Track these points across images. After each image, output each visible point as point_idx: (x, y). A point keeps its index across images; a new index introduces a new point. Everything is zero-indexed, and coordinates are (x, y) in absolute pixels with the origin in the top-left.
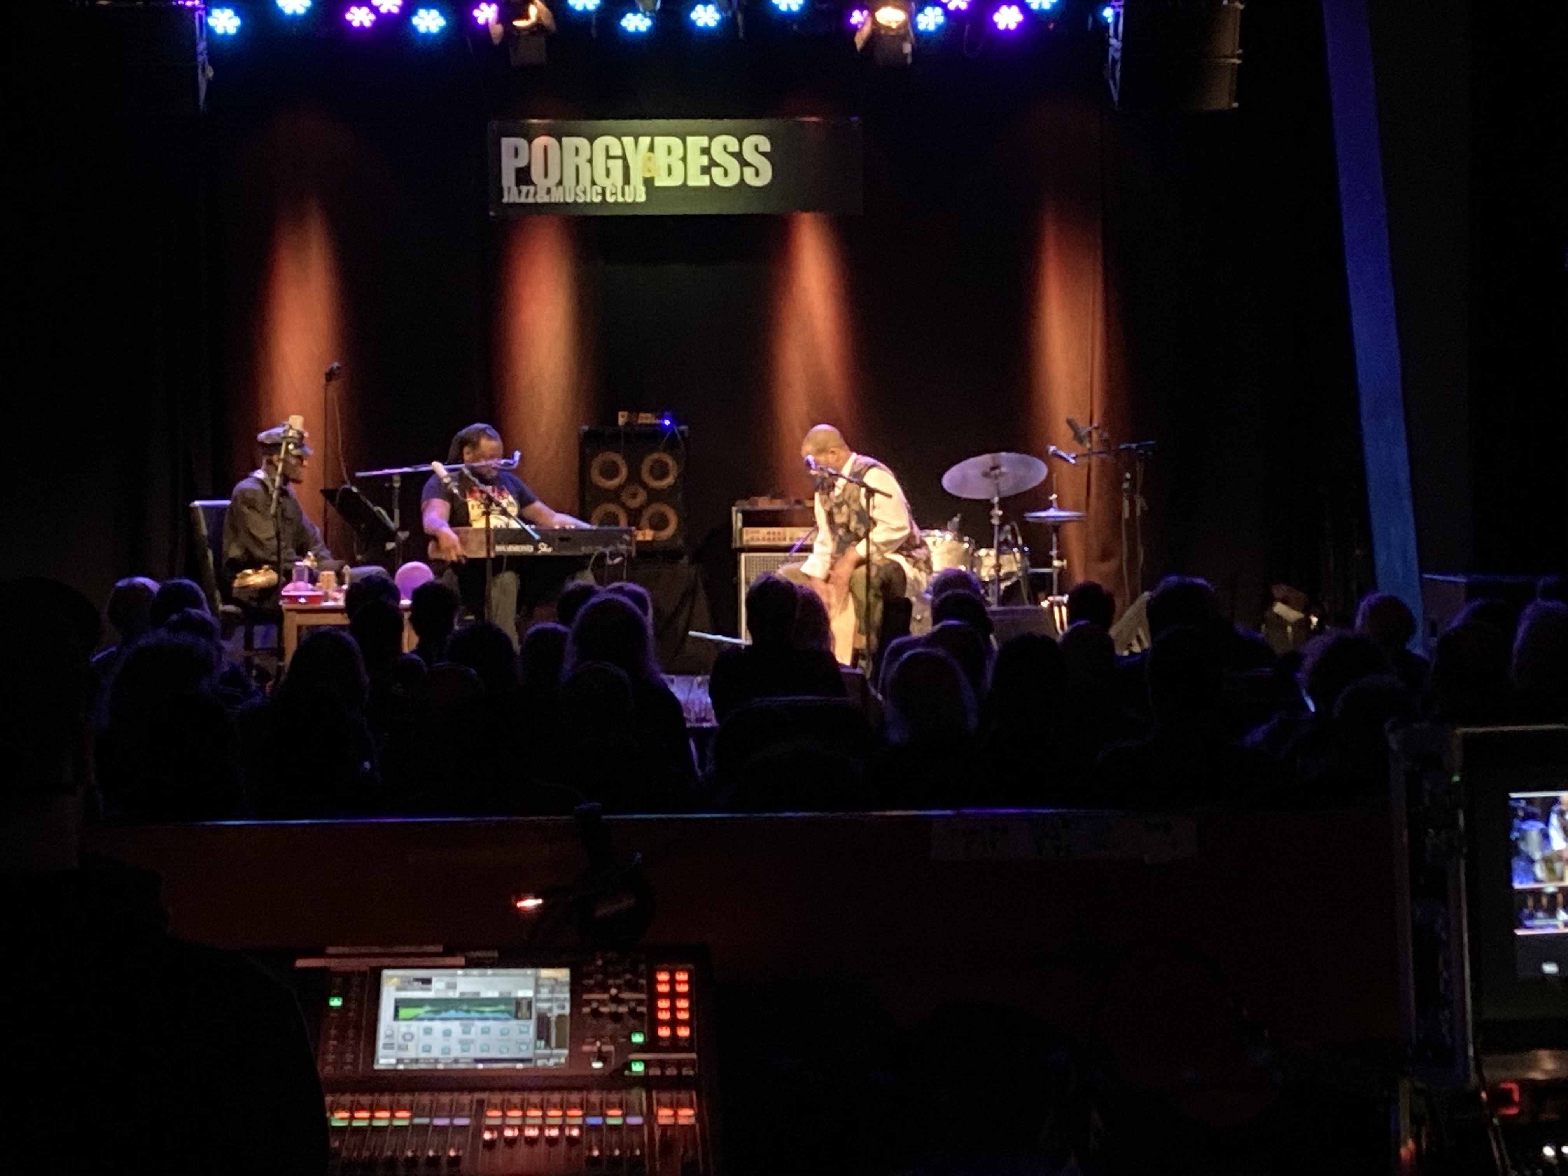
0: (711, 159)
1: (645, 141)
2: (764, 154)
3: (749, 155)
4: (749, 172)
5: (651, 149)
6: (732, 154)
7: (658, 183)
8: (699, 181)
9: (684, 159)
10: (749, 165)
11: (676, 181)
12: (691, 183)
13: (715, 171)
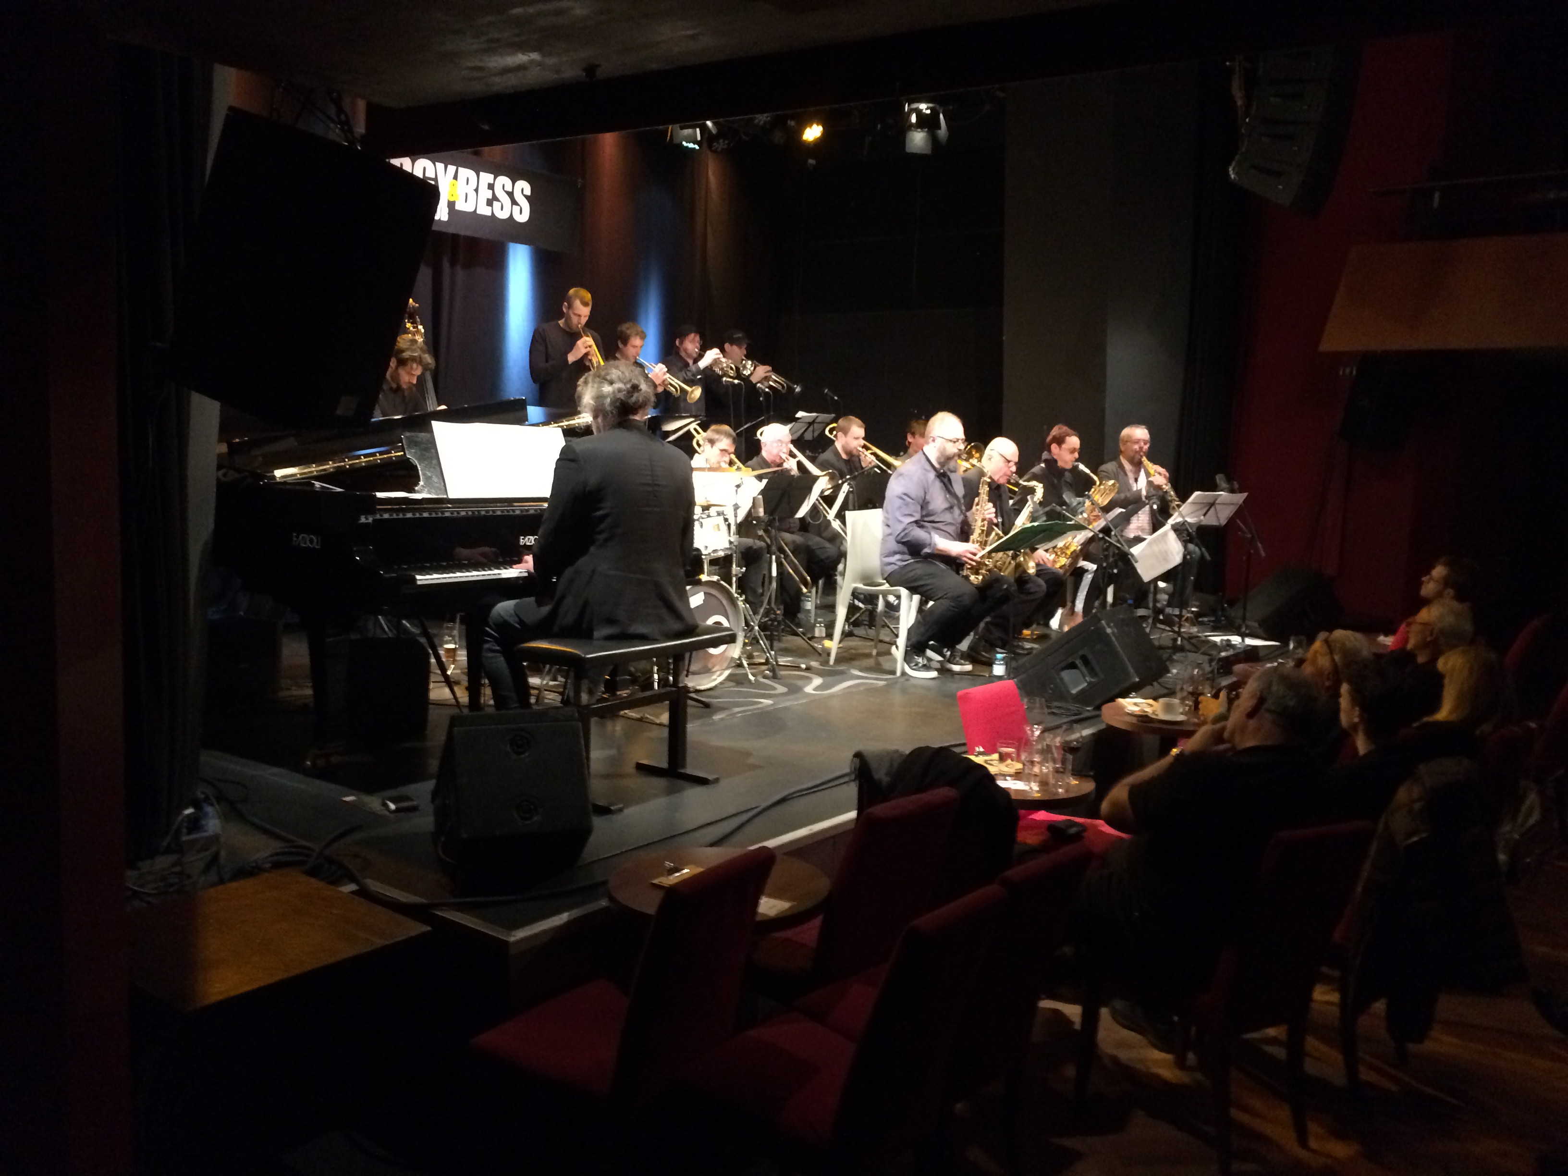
0: (494, 194)
1: (452, 169)
2: (526, 196)
3: (518, 197)
4: (516, 209)
5: (455, 177)
6: (508, 193)
7: (458, 207)
8: (484, 210)
9: (476, 190)
10: (517, 204)
11: (468, 208)
12: (478, 212)
13: (495, 203)
